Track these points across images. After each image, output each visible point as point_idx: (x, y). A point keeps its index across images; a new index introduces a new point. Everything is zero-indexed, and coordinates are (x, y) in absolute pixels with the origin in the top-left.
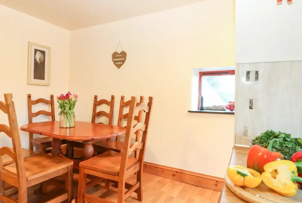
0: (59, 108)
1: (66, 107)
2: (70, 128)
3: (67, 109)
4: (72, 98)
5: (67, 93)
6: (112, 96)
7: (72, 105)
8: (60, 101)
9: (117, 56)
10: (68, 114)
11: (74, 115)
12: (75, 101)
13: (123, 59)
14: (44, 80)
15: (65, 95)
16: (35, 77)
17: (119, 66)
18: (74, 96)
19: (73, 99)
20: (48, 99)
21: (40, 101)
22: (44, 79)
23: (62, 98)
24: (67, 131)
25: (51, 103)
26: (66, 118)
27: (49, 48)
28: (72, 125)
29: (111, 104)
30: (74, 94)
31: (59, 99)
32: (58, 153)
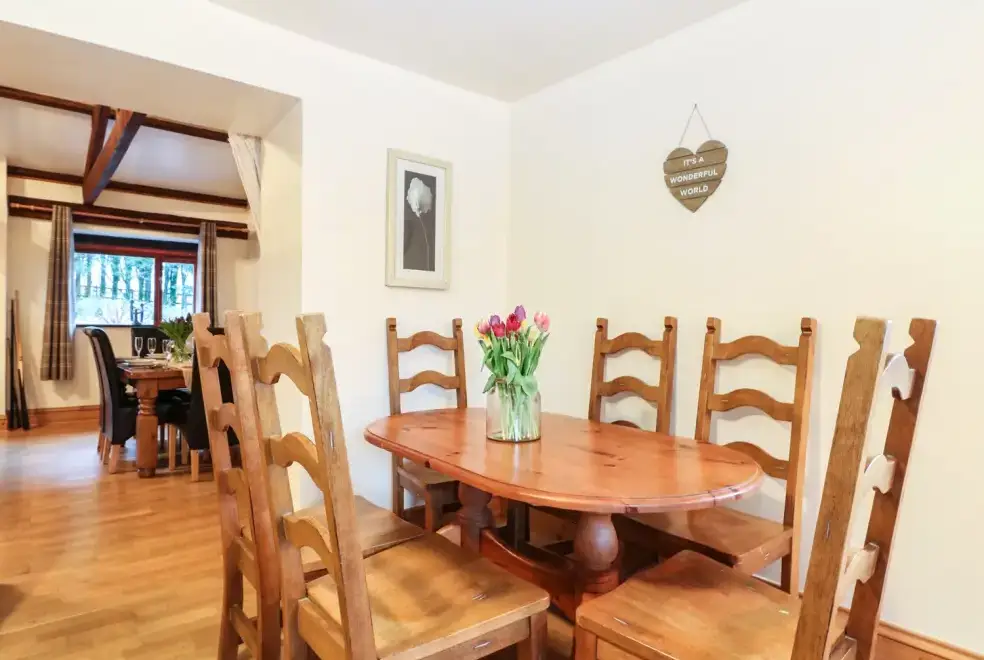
0: (485, 366)
1: (510, 364)
2: (525, 442)
3: (513, 369)
4: (528, 331)
5: (512, 312)
6: (668, 319)
7: (531, 357)
8: (488, 342)
9: (686, 162)
10: (518, 389)
11: (538, 393)
12: (541, 341)
13: (714, 173)
14: (434, 270)
15: (504, 319)
16: (409, 264)
17: (693, 203)
18: (535, 320)
19: (535, 335)
20: (446, 332)
21: (422, 339)
22: (432, 268)
23: (493, 329)
24: (513, 452)
25: (456, 346)
26: (509, 405)
27: (446, 167)
28: (532, 434)
29: (664, 350)
30: (537, 314)
31: (487, 332)
32: (481, 529)
